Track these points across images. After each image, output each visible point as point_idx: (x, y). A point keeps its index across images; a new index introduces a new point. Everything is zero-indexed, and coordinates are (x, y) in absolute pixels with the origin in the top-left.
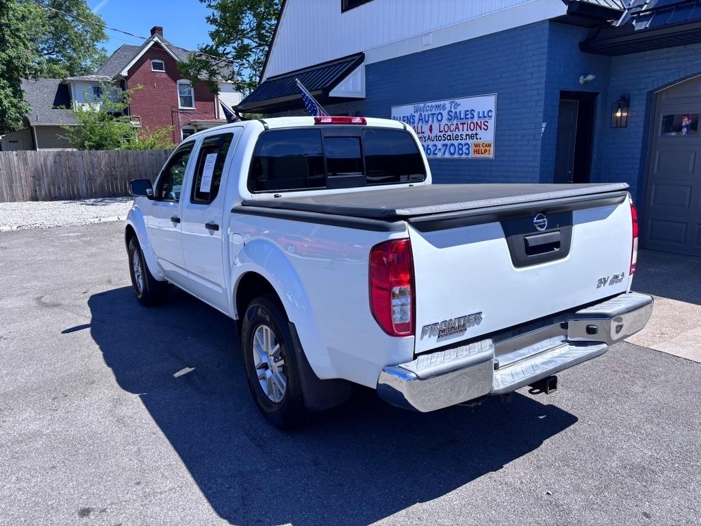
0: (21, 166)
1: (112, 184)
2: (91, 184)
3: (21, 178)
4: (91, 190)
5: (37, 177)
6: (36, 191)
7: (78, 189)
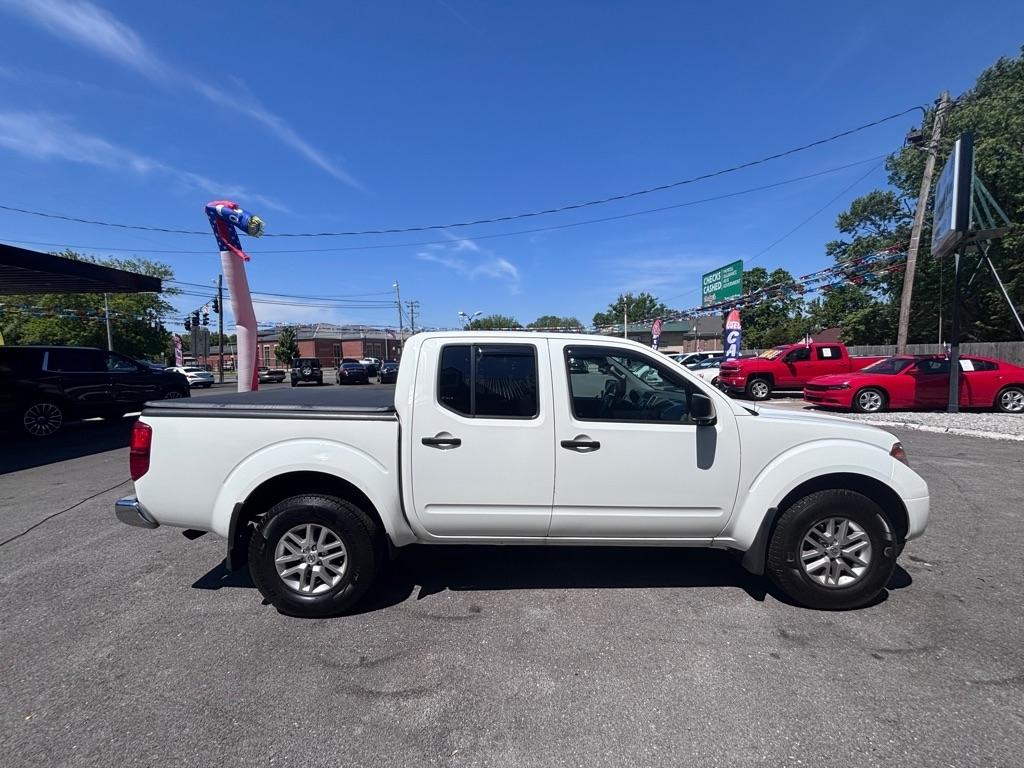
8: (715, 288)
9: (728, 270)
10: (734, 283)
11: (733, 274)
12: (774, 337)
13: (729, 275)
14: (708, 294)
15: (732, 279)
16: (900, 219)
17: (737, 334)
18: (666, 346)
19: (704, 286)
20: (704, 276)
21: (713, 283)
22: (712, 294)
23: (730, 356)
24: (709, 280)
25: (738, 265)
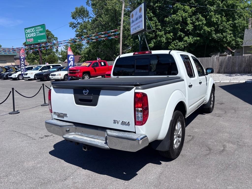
0: (217, 62)
1: (249, 69)
2: (240, 68)
3: (216, 66)
4: (240, 70)
5: (221, 65)
6: (220, 70)
7: (235, 70)
8: (32, 35)
9: (38, 27)
10: (42, 34)
11: (41, 30)
12: (50, 59)
13: (39, 30)
14: (29, 38)
15: (41, 32)
16: (89, 18)
17: (72, 57)
18: (6, 63)
19: (26, 34)
20: (25, 29)
21: (31, 33)
22: (31, 38)
23: (71, 66)
24: (29, 31)
25: (43, 26)
